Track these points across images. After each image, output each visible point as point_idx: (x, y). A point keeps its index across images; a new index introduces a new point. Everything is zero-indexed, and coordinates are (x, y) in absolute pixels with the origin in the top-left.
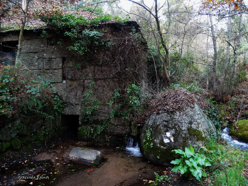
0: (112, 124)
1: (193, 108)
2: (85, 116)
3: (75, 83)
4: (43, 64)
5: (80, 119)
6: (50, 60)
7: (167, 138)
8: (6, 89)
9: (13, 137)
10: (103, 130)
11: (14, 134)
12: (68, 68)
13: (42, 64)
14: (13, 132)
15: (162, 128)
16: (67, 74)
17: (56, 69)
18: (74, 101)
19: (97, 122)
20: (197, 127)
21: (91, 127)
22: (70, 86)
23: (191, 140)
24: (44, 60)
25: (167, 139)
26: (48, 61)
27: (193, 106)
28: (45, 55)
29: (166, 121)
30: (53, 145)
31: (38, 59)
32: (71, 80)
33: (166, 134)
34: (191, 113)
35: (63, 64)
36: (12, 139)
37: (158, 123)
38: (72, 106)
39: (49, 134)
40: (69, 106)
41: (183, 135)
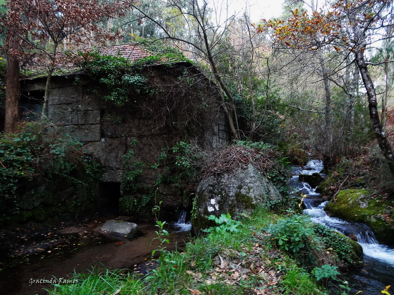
0: (161, 193)
1: (245, 169)
2: (127, 183)
3: (116, 141)
4: (78, 118)
5: (121, 188)
6: (86, 112)
7: (212, 205)
8: (27, 149)
9: (36, 206)
10: (150, 201)
11: (37, 202)
12: (107, 123)
13: (76, 118)
14: (36, 200)
15: (207, 194)
16: (107, 130)
17: (93, 124)
18: (114, 164)
19: (142, 191)
20: (247, 192)
21: (135, 197)
22: (110, 145)
23: (238, 207)
24: (79, 112)
25: (211, 207)
26: (84, 114)
27: (245, 167)
28: (80, 106)
29: (211, 186)
30: (87, 220)
31: (72, 112)
32: (111, 137)
33: (210, 201)
34: (242, 175)
35: (102, 116)
36: (35, 208)
37: (204, 189)
38: (112, 171)
39: (81, 205)
40: (108, 171)
41: (230, 202)
